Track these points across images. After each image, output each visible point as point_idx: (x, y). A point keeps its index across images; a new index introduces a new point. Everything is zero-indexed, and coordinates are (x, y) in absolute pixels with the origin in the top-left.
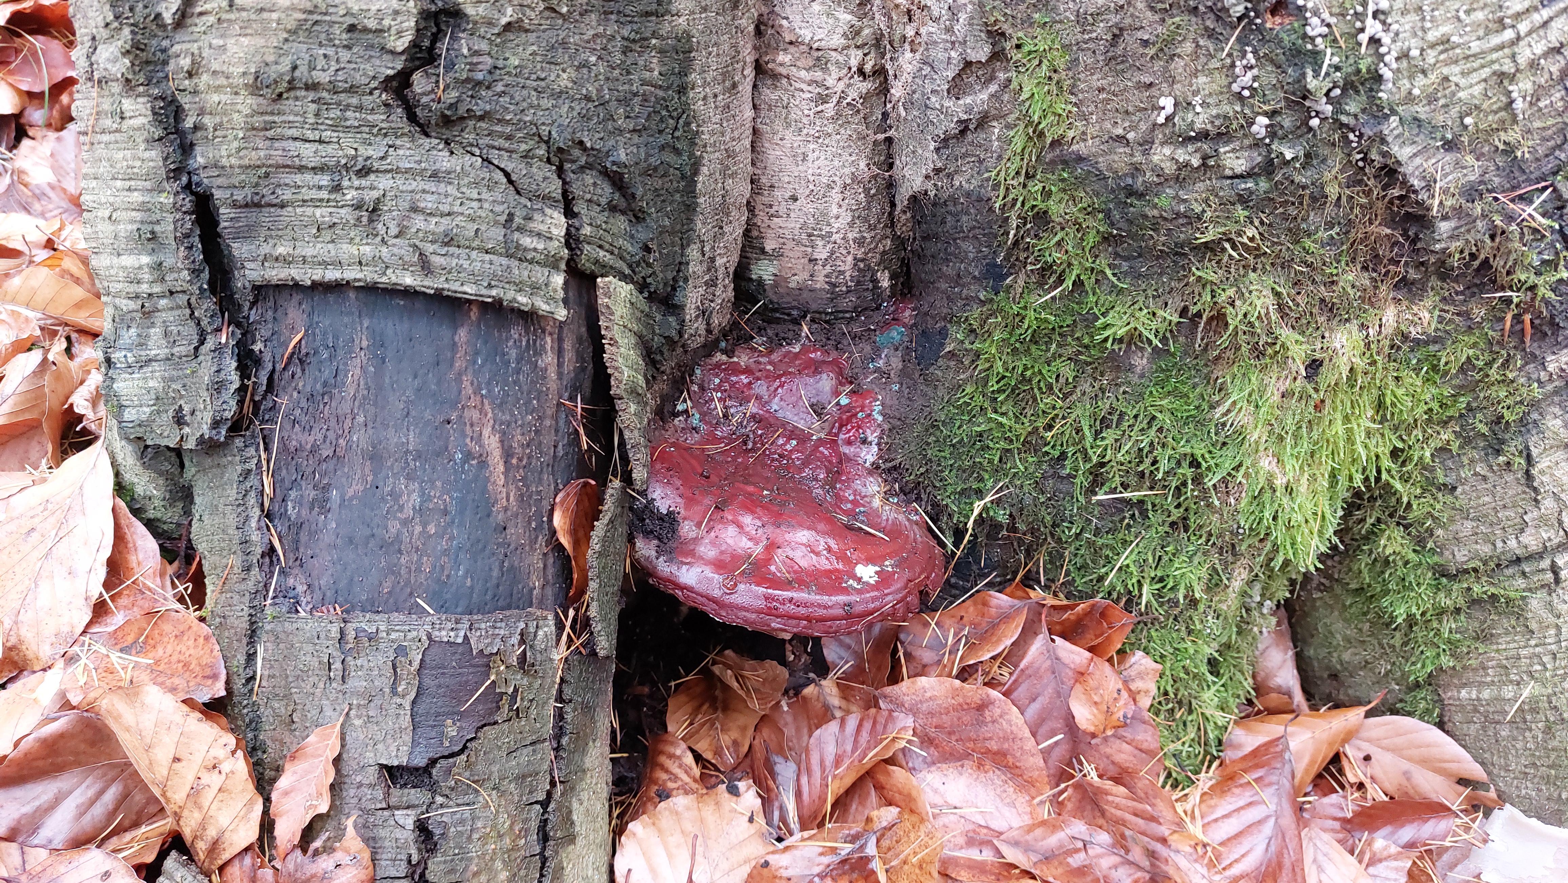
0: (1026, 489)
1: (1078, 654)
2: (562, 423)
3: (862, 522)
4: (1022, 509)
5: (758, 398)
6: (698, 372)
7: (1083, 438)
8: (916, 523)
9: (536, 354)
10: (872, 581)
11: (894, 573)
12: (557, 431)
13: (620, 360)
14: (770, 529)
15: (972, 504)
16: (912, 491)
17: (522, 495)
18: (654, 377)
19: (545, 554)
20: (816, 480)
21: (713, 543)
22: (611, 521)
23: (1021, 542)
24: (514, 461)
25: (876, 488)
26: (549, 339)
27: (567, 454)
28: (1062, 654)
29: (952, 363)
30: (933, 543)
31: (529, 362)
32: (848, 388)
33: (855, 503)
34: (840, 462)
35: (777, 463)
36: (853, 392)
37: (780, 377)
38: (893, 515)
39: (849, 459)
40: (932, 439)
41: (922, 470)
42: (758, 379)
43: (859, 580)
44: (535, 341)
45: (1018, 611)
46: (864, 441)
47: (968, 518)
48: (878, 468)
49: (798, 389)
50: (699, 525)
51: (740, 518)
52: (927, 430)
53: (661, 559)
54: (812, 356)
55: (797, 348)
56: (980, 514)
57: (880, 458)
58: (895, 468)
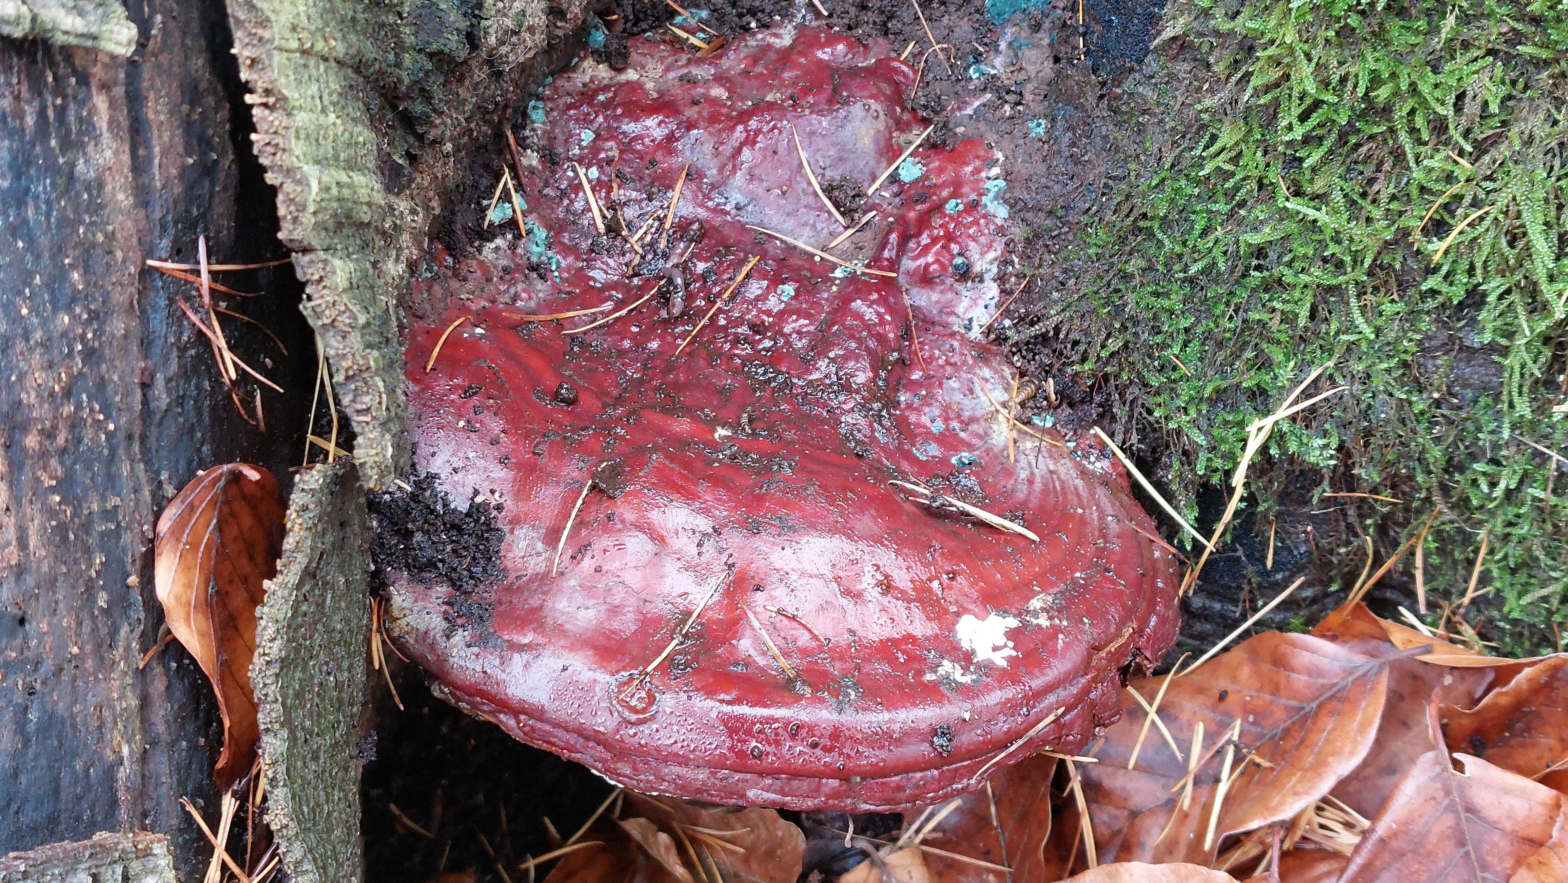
0: (1378, 383)
1: (1523, 794)
2: (159, 323)
3: (966, 495)
4: (1368, 433)
5: (694, 175)
6: (538, 116)
7: (1528, 252)
8: (1104, 481)
9: (67, 144)
10: (1000, 660)
11: (1056, 631)
12: (146, 344)
13: (298, 147)
14: (734, 539)
15: (1241, 424)
16: (1088, 399)
17: (62, 529)
18: (412, 158)
19: (142, 673)
20: (846, 388)
21: (588, 589)
22: (309, 574)
23: (1364, 508)
24: (32, 441)
25: (1000, 395)
26: (100, 102)
27: (180, 401)
28: (1482, 798)
29: (1182, 68)
30: (1147, 531)
31: (51, 168)
32: (918, 136)
33: (949, 441)
34: (907, 335)
35: (743, 350)
36: (932, 146)
37: (744, 117)
38: (1046, 464)
39: (927, 323)
40: (1134, 265)
41: (1114, 344)
42: (690, 126)
43: (966, 659)
44: (61, 111)
45: (1364, 682)
46: (965, 274)
47: (1232, 458)
48: (1001, 339)
49: (792, 148)
50: (552, 537)
51: (655, 515)
52: (1123, 240)
53: (460, 637)
54: (823, 55)
55: (785, 37)
56: (1264, 449)
57: (1007, 314)
58: (1044, 339)
